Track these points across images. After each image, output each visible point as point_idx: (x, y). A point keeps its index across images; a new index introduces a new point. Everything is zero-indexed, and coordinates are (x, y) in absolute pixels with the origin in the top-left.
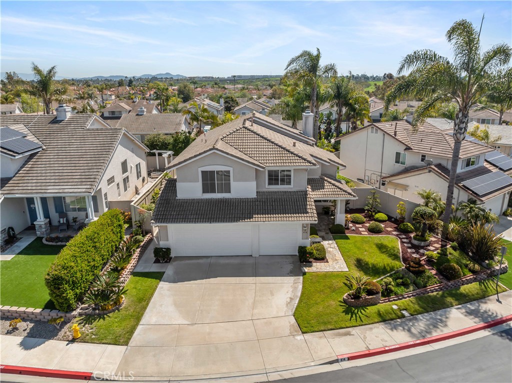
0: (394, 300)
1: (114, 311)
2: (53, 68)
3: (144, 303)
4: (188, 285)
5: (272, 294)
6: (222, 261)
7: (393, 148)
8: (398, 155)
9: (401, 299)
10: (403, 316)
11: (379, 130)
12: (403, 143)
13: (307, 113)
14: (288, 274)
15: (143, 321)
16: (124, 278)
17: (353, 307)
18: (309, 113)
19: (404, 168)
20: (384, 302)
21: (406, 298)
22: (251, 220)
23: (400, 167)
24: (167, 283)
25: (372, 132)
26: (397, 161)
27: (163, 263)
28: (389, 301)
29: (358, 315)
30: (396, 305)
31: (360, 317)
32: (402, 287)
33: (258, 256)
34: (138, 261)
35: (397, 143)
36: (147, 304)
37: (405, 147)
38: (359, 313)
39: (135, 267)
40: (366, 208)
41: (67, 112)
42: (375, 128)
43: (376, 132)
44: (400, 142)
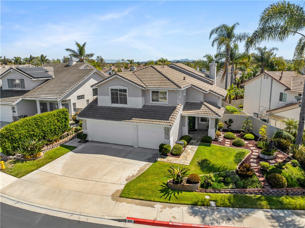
0: (210, 192)
1: (31, 160)
2: (85, 43)
3: (51, 160)
4: (82, 156)
5: (124, 170)
6: (113, 147)
7: (278, 89)
8: (281, 94)
9: (217, 193)
10: (208, 205)
11: (269, 77)
12: (284, 85)
13: (212, 63)
14: (145, 160)
15: (40, 169)
16: (53, 146)
17: (170, 189)
18: (214, 63)
19: (285, 104)
20: (200, 192)
21: (222, 193)
22: (130, 121)
23: (282, 103)
24: (73, 153)
25: (264, 78)
26: (281, 99)
27: (82, 143)
28: (205, 192)
29: (170, 195)
30: (209, 196)
31: (170, 197)
32: (223, 184)
33: (137, 147)
34: (70, 140)
35: (281, 85)
36: (51, 161)
37: (286, 88)
38: (173, 194)
39: (66, 142)
40: (242, 129)
41: (73, 61)
42: (266, 75)
43: (267, 78)
44: (282, 84)
